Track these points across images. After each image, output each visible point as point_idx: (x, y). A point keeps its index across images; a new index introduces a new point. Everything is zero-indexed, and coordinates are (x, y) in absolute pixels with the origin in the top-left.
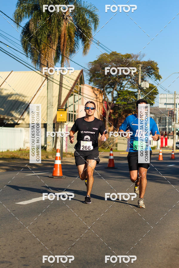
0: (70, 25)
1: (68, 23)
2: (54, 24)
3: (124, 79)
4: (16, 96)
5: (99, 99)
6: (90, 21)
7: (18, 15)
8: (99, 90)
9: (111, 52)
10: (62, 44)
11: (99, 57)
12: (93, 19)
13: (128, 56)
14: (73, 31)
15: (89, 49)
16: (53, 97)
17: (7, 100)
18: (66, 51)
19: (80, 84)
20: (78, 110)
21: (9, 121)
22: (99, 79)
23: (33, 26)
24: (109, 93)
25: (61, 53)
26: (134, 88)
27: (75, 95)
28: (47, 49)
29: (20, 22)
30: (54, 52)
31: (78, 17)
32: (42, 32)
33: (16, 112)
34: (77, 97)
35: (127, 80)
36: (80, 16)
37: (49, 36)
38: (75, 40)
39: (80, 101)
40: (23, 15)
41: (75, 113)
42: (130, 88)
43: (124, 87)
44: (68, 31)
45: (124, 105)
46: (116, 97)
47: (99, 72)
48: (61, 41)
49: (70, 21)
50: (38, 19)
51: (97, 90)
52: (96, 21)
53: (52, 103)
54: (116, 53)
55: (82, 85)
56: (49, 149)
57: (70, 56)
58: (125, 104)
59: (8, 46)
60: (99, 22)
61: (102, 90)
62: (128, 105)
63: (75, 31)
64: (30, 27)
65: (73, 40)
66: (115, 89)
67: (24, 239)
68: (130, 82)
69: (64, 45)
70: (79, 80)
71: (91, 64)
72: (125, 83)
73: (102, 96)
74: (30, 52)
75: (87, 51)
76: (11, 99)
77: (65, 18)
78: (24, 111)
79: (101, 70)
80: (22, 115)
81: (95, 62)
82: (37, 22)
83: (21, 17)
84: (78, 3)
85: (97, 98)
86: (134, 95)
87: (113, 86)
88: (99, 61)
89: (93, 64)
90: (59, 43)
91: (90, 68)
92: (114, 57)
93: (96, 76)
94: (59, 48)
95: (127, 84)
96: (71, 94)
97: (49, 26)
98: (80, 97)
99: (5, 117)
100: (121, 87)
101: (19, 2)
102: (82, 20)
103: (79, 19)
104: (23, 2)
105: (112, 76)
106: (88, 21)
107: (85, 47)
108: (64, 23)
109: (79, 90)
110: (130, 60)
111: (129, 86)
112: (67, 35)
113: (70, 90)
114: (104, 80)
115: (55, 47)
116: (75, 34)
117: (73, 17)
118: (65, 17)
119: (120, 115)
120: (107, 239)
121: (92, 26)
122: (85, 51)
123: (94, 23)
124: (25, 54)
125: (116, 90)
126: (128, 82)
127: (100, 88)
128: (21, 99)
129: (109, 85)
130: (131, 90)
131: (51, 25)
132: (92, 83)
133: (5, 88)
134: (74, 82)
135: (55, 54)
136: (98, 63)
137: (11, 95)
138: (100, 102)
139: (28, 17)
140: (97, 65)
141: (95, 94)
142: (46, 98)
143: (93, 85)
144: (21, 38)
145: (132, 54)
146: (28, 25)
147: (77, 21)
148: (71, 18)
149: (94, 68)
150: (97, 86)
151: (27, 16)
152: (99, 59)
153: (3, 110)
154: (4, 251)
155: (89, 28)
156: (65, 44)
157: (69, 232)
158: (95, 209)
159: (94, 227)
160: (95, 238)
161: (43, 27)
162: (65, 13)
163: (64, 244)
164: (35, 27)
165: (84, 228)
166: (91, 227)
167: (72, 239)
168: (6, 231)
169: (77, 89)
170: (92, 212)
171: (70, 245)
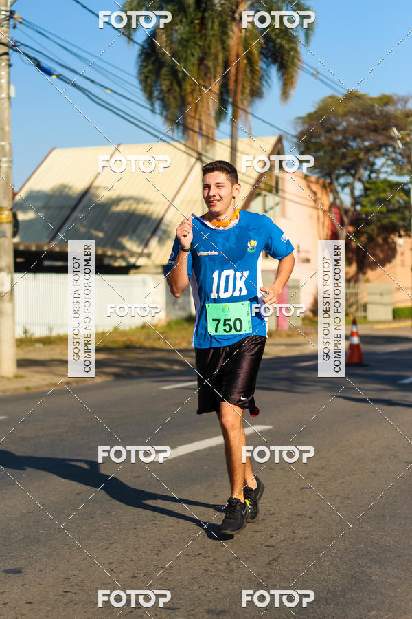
0: (248, 34)
1: (244, 31)
2: (211, 33)
3: (378, 153)
4: (131, 202)
8: (321, 181)
9: (345, 92)
10: (233, 78)
11: (318, 104)
13: (385, 100)
14: (257, 48)
15: (294, 88)
17: (110, 213)
18: (243, 93)
21: (115, 261)
22: (321, 156)
23: (165, 39)
24: (344, 186)
25: (230, 100)
26: (401, 174)
28: (200, 92)
29: (135, 31)
32: (186, 52)
33: (131, 239)
34: (271, 199)
35: (384, 155)
37: (201, 61)
38: (262, 69)
39: (278, 209)
42: (391, 174)
43: (378, 172)
44: (245, 47)
45: (379, 215)
46: (361, 196)
47: (318, 140)
48: (229, 73)
50: (174, 23)
51: (317, 182)
54: (358, 94)
55: (280, 172)
57: (252, 106)
58: (382, 213)
59: (108, 91)
61: (328, 180)
62: (389, 215)
63: (262, 47)
65: (257, 68)
66: (358, 176)
68: (393, 160)
69: (236, 81)
71: (300, 121)
72: (379, 162)
73: (328, 195)
74: (158, 99)
75: (290, 93)
76: (118, 209)
77: (238, 18)
78: (148, 235)
79: (323, 136)
80: (146, 245)
81: (310, 116)
82: (172, 30)
85: (315, 201)
86: (403, 190)
87: (353, 172)
88: (318, 113)
89: (304, 123)
90: (226, 78)
91: (300, 129)
92: (352, 104)
93: (313, 149)
94: (224, 88)
95: (386, 165)
96: (256, 193)
97: (201, 37)
98: (277, 199)
99: (107, 252)
100: (372, 172)
105: (349, 148)
107: (285, 84)
108: (235, 29)
109: (273, 184)
110: (390, 109)
111: (389, 170)
113: (253, 186)
114: (332, 158)
115: (216, 87)
116: (261, 53)
118: (236, 15)
119: (371, 239)
120: (352, 540)
121: (301, 34)
122: (285, 94)
124: (149, 106)
125: (360, 180)
126: (387, 160)
127: (323, 176)
128: (142, 208)
129: (344, 168)
130: (394, 178)
131: (205, 35)
133: (104, 185)
136: (316, 118)
137: (118, 199)
138: (324, 209)
140: (315, 123)
141: (312, 191)
144: (138, 68)
145: (396, 95)
149: (306, 131)
150: (315, 173)
152: (319, 109)
153: (100, 234)
156: (240, 77)
157: (266, 525)
158: (323, 468)
159: (322, 511)
160: (326, 540)
161: (187, 41)
162: (237, 7)
163: (255, 555)
164: (169, 42)
165: (298, 515)
166: (316, 512)
167: (274, 544)
168: (124, 527)
169: (269, 183)
170: (317, 475)
171: (269, 556)
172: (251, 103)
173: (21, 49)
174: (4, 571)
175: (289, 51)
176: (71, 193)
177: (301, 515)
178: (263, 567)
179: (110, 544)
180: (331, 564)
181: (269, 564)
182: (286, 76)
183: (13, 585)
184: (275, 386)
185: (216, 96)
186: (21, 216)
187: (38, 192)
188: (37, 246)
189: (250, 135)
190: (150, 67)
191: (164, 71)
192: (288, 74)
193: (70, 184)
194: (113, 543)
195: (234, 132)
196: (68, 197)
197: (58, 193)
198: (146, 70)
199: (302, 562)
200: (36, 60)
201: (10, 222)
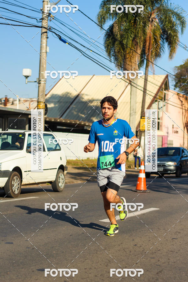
0: (155, 28)
1: (153, 26)
2: (139, 27)
4: (98, 102)
5: (185, 107)
6: (177, 23)
7: (101, 17)
8: (185, 96)
10: (147, 48)
11: (185, 61)
12: (181, 22)
14: (159, 34)
15: (175, 53)
16: (136, 103)
17: (88, 106)
18: (152, 54)
19: (165, 90)
20: (162, 117)
21: (89, 128)
22: (185, 85)
23: (117, 29)
25: (146, 57)
27: (159, 101)
28: (132, 53)
29: (104, 24)
30: (138, 56)
31: (164, 19)
32: (128, 35)
33: (97, 118)
34: (161, 103)
36: (166, 18)
37: (134, 39)
38: (161, 44)
39: (164, 108)
40: (107, 17)
41: (159, 121)
44: (153, 34)
47: (185, 78)
48: (145, 45)
49: (156, 24)
50: (122, 21)
51: (183, 97)
52: (183, 23)
53: (135, 110)
55: (166, 91)
56: (131, 159)
57: (155, 61)
59: (91, 51)
60: (186, 25)
63: (161, 34)
64: (114, 29)
65: (159, 43)
67: (110, 262)
69: (149, 49)
70: (163, 86)
71: (177, 68)
73: (187, 103)
74: (113, 56)
75: (173, 55)
76: (92, 104)
77: (151, 21)
79: (187, 76)
81: (181, 66)
82: (121, 24)
83: (104, 19)
84: (165, 5)
85: (182, 105)
88: (185, 65)
89: (178, 69)
90: (144, 46)
91: (176, 72)
93: (182, 81)
94: (143, 52)
96: (155, 100)
97: (134, 28)
98: (164, 103)
99: (86, 123)
101: (103, 3)
102: (169, 22)
103: (166, 21)
104: (107, 3)
106: (175, 24)
107: (171, 51)
108: (150, 25)
109: (163, 97)
112: (152, 38)
113: (154, 97)
115: (139, 51)
116: (161, 37)
117: (159, 19)
118: (150, 19)
121: (179, 29)
122: (171, 56)
123: (181, 26)
124: (109, 59)
127: (186, 94)
131: (136, 27)
132: (178, 89)
133: (86, 93)
134: (158, 88)
135: (139, 58)
136: (184, 67)
137: (92, 100)
138: (186, 109)
139: (111, 19)
140: (183, 70)
141: (181, 100)
142: (129, 104)
143: (179, 91)
144: (104, 41)
146: (112, 28)
147: (164, 23)
148: (157, 20)
149: (180, 73)
150: (183, 93)
151: (111, 17)
152: (186, 63)
153: (83, 116)
154: (90, 275)
155: (175, 31)
156: (151, 47)
157: (156, 255)
158: (183, 230)
159: (182, 250)
160: (184, 264)
161: (128, 30)
162: (151, 15)
163: (151, 269)
164: (119, 30)
165: (171, 251)
166: (179, 250)
167: (160, 264)
168: (91, 252)
169: (161, 96)
170: (179, 233)
171: (158, 270)
172: (155, 59)
173: (53, 30)
174: (37, 270)
175: (173, 37)
176: (71, 96)
177: (172, 251)
178: (155, 275)
179: (85, 260)
180: (186, 275)
181: (157, 273)
182: (171, 48)
183: (41, 277)
184: (161, 190)
185: (139, 56)
186: (49, 106)
187: (56, 95)
188: (55, 119)
189: (154, 74)
190: (110, 41)
191: (117, 43)
192: (172, 47)
193: (71, 92)
194: (86, 260)
195: (147, 72)
196: (69, 98)
197: (65, 96)
198: (108, 42)
199: (172, 274)
200: (59, 36)
201: (44, 108)
